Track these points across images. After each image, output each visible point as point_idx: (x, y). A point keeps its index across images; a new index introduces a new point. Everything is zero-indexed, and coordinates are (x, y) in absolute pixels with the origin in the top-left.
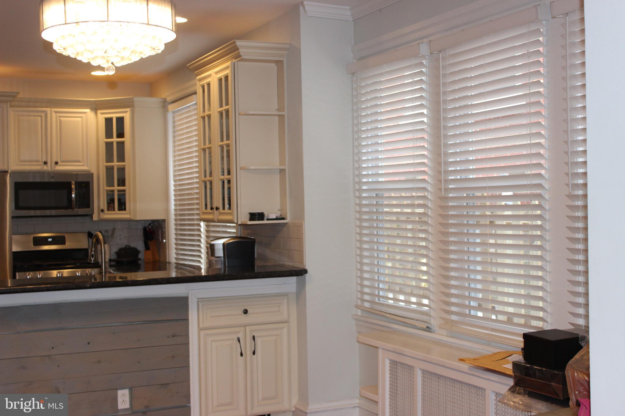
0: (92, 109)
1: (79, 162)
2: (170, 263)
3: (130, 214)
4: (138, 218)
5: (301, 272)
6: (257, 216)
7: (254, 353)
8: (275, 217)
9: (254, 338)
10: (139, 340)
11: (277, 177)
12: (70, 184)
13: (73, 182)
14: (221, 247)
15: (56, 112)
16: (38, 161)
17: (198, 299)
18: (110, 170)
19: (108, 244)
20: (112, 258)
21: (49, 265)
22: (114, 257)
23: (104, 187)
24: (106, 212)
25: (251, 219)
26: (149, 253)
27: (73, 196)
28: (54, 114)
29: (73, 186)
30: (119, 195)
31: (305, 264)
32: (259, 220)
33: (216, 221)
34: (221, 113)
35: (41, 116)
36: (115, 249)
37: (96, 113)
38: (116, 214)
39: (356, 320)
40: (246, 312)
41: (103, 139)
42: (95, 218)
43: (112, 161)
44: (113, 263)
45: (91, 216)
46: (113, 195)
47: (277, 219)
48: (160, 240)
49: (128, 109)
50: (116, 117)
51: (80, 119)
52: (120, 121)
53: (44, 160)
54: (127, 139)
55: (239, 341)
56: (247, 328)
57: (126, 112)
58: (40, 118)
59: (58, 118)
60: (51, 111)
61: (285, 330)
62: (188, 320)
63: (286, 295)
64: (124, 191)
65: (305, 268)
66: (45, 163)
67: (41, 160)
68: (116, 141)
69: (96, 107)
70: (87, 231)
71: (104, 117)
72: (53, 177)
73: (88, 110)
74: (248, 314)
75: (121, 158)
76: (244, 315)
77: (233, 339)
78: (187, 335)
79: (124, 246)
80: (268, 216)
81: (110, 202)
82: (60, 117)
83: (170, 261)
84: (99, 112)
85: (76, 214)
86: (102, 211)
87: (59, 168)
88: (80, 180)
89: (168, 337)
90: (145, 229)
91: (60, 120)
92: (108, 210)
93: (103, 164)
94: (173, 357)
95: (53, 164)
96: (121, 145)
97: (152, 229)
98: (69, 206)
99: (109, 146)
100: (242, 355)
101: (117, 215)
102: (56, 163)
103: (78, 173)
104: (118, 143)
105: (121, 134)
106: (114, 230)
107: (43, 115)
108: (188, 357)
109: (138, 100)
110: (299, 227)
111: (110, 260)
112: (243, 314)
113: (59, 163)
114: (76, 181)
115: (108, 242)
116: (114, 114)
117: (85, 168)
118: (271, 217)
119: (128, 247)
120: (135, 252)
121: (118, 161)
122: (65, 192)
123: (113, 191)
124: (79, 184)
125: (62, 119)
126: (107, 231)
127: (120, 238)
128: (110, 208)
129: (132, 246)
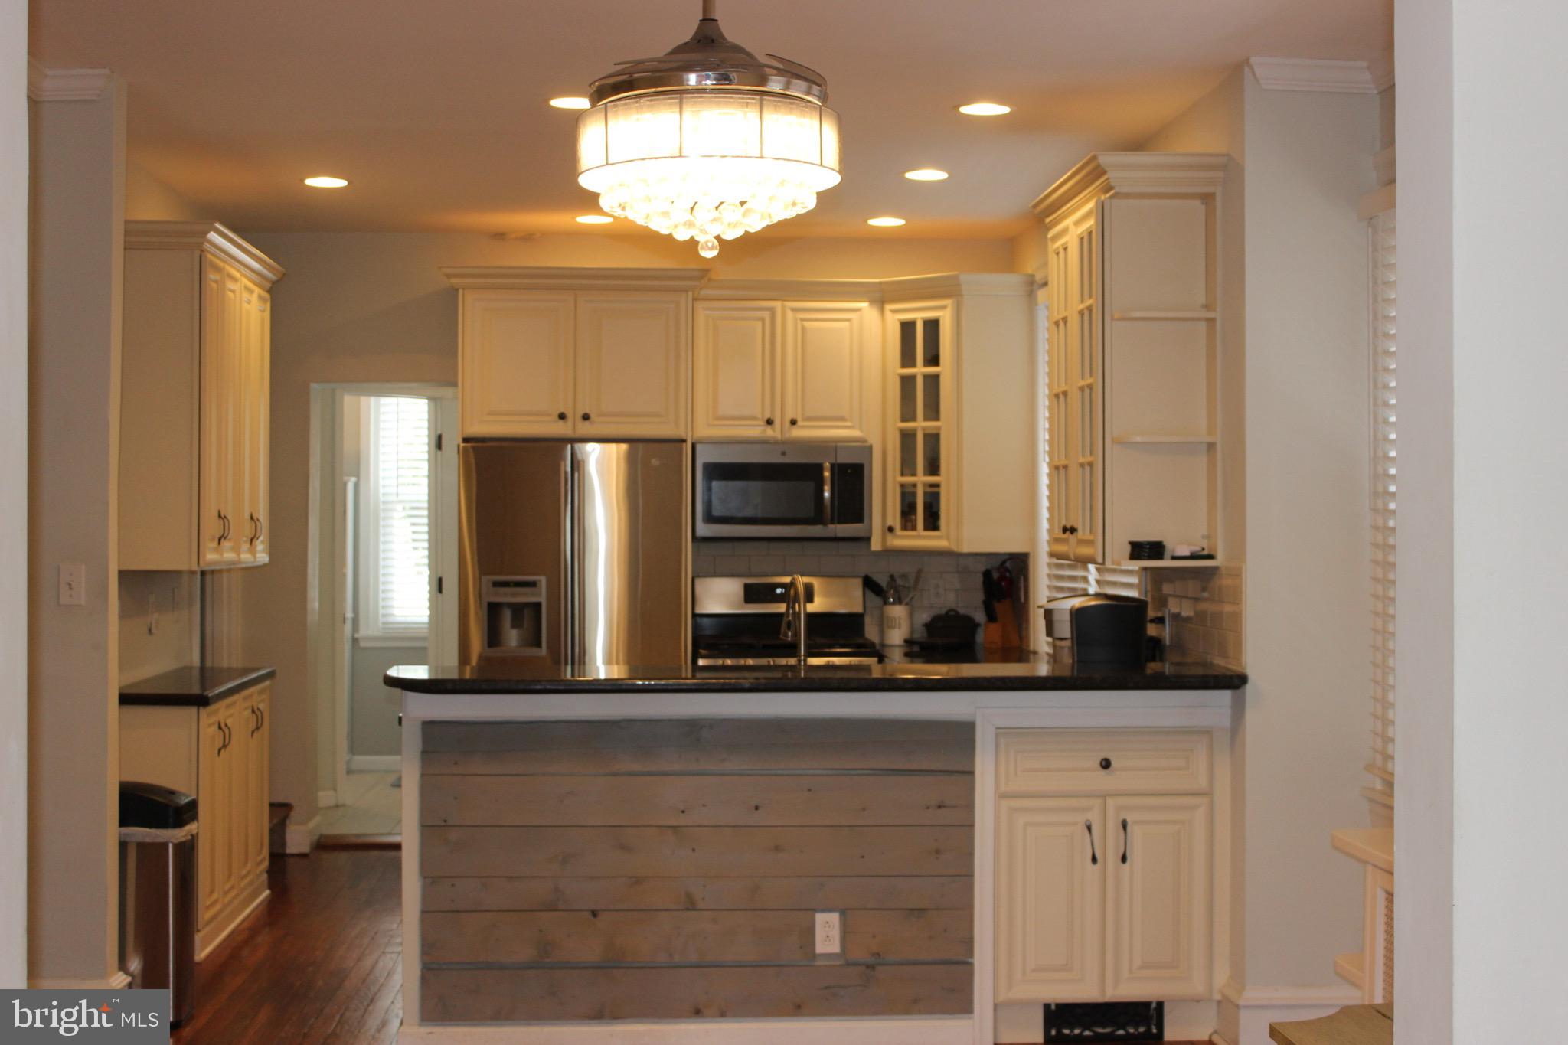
0: (872, 302)
1: (842, 419)
2: (1035, 653)
3: (948, 539)
4: (966, 549)
5: (1235, 681)
6: (1145, 548)
7: (1124, 859)
8: (1187, 553)
9: (1124, 825)
10: (864, 809)
11: (1202, 460)
12: (819, 468)
13: (827, 465)
15: (794, 310)
16: (754, 418)
17: (997, 728)
18: (907, 438)
19: (907, 604)
20: (917, 636)
21: (765, 647)
22: (920, 634)
23: (895, 477)
24: (898, 531)
25: (1134, 556)
26: (993, 626)
27: (827, 494)
28: (790, 315)
29: (827, 474)
30: (925, 494)
31: (1246, 663)
32: (1150, 558)
33: (1072, 557)
35: (763, 320)
36: (924, 617)
37: (882, 311)
38: (919, 537)
39: (1371, 800)
40: (1106, 764)
41: (897, 370)
42: (876, 545)
43: (914, 419)
44: (916, 649)
45: (867, 540)
46: (914, 494)
47: (1193, 556)
48: (1023, 600)
49: (948, 302)
50: (922, 318)
51: (847, 323)
52: (932, 326)
53: (767, 415)
54: (945, 369)
55: (1089, 828)
56: (1110, 801)
57: (944, 307)
58: (760, 323)
59: (799, 321)
60: (783, 308)
61: (1200, 815)
62: (972, 773)
63: (1207, 732)
64: (937, 485)
65: (1244, 671)
66: (769, 422)
67: (760, 416)
68: (922, 373)
69: (881, 297)
70: (863, 575)
71: (899, 320)
72: (784, 454)
73: (864, 305)
74: (1111, 768)
75: (933, 410)
76: (1103, 772)
77: (1075, 824)
78: (970, 807)
79: (943, 611)
80: (1174, 550)
81: (908, 511)
82: (802, 320)
84: (888, 307)
85: (832, 535)
86: (891, 529)
87: (797, 433)
88: (843, 459)
89: (928, 808)
90: (987, 574)
91: (804, 329)
92: (904, 528)
93: (895, 424)
94: (938, 852)
95: (787, 423)
96: (933, 382)
97: (1008, 574)
98: (818, 519)
99: (907, 382)
100: (1094, 860)
101: (920, 539)
102: (793, 422)
103: (839, 444)
104: (926, 377)
105: (933, 359)
106: (920, 572)
107: (766, 315)
108: (971, 854)
109: (969, 280)
110: (1237, 574)
111: (909, 642)
112: (1101, 769)
113: (800, 423)
114: (833, 461)
115: (907, 600)
116: (919, 313)
117: (854, 433)
118: (1180, 552)
119: (952, 613)
120: (970, 625)
121: (926, 418)
122: (810, 486)
123: (914, 485)
124: (839, 470)
125: (807, 324)
126: (904, 576)
127: (937, 593)
128: (909, 524)
129: (962, 611)
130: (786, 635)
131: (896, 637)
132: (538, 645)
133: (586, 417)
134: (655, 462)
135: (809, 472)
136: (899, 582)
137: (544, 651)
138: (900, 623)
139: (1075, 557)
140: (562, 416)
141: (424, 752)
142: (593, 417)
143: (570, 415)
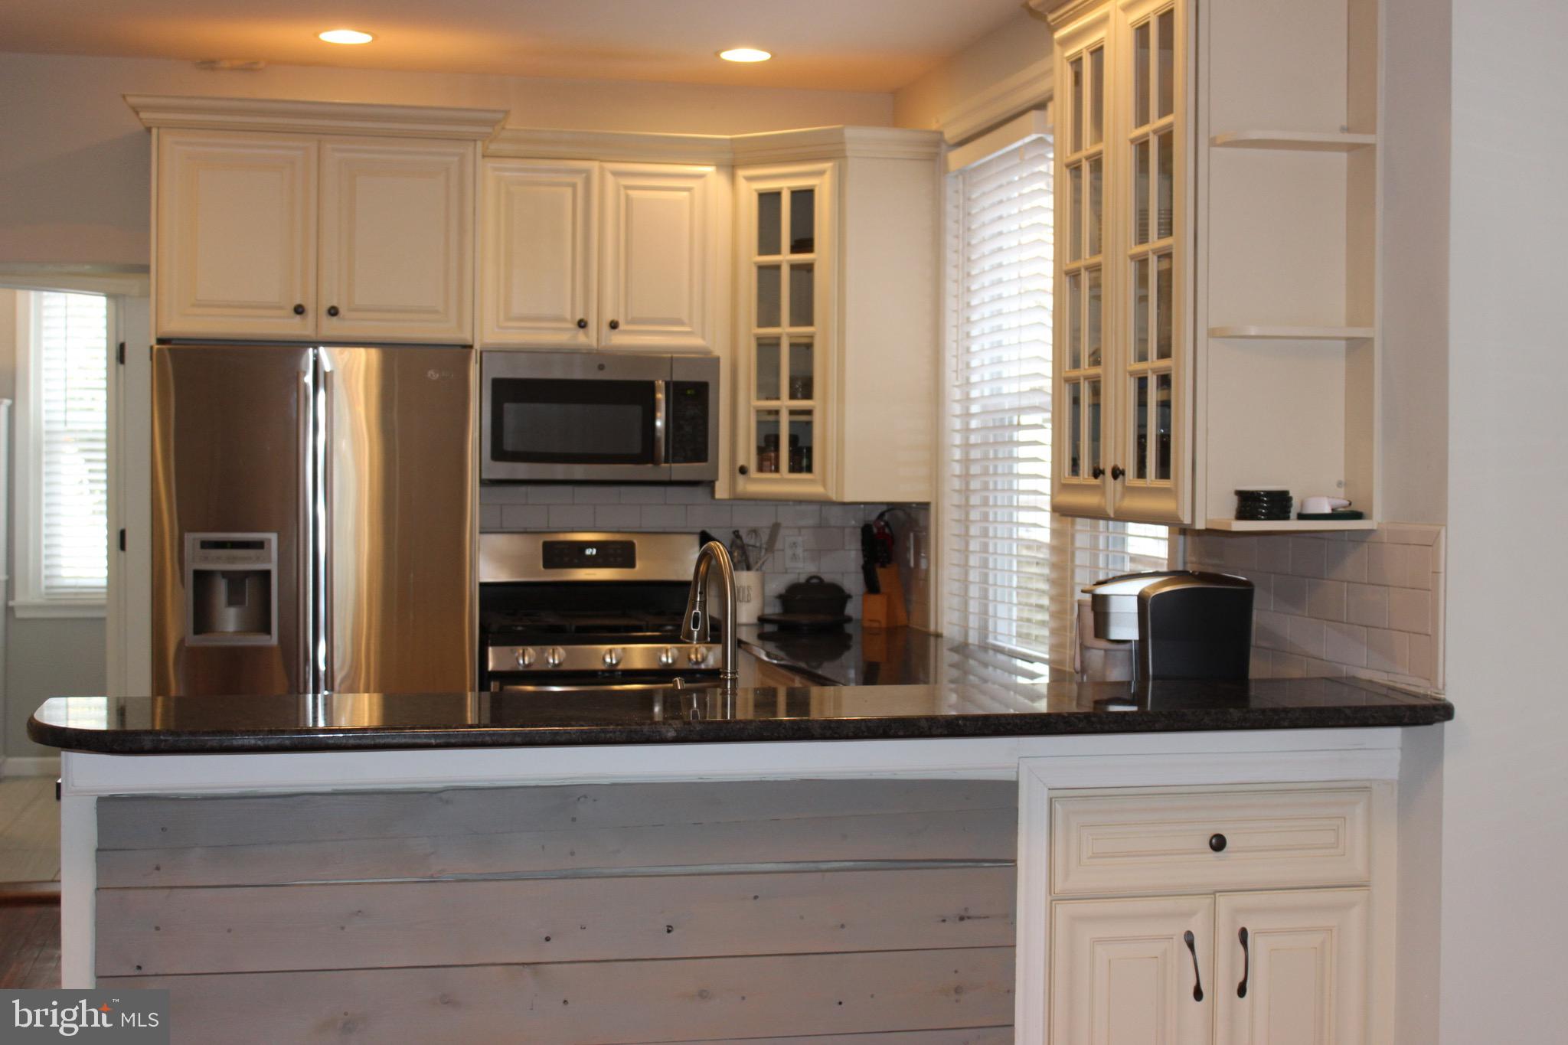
0: (719, 166)
1: (679, 322)
2: (938, 636)
3: (824, 484)
4: (848, 497)
5: (1428, 714)
6: (1263, 501)
7: (1242, 992)
8: (1327, 510)
9: (1243, 935)
10: (843, 926)
11: (1338, 367)
12: (650, 387)
13: (661, 383)
14: (1133, 606)
15: (616, 174)
16: (562, 319)
17: (1051, 789)
18: (767, 348)
19: (757, 570)
20: (769, 612)
21: (580, 629)
22: (774, 610)
23: (749, 402)
24: (753, 473)
25: (1242, 515)
26: (877, 603)
27: (659, 424)
28: (610, 180)
29: (660, 396)
30: (792, 424)
31: (1444, 685)
32: (1270, 517)
33: (1112, 515)
34: (1142, 146)
35: (574, 186)
36: (778, 585)
37: (733, 178)
38: (783, 481)
40: (1218, 843)
41: (751, 256)
42: (722, 491)
43: (776, 322)
44: (769, 628)
45: (710, 485)
46: (777, 423)
47: (1334, 516)
48: (912, 564)
49: (827, 166)
50: (789, 188)
51: (685, 194)
52: (804, 199)
53: (579, 317)
54: (821, 256)
55: (1191, 944)
56: (1222, 901)
57: (820, 173)
58: (569, 191)
59: (622, 189)
60: (602, 170)
61: (1356, 914)
62: (1015, 861)
64: (809, 412)
65: (1443, 698)
66: (582, 324)
67: (568, 316)
68: (788, 261)
69: (732, 161)
70: (699, 530)
71: (756, 190)
72: (601, 367)
73: (709, 169)
74: (1225, 850)
75: (803, 312)
76: (1213, 855)
77: (1170, 938)
78: (1009, 918)
79: (802, 579)
80: (1302, 505)
81: (768, 446)
82: (627, 187)
83: (940, 631)
84: (742, 173)
85: (665, 478)
86: (743, 470)
87: (621, 340)
88: (679, 376)
89: (944, 921)
90: (866, 529)
91: (628, 198)
92: (761, 469)
93: (750, 330)
94: (958, 990)
95: (605, 328)
96: (804, 272)
97: (887, 530)
98: (647, 454)
99: (768, 274)
100: (1198, 994)
101: (785, 484)
102: (614, 325)
103: (674, 355)
104: (794, 267)
105: (803, 243)
106: (775, 528)
107: (579, 181)
108: (1010, 992)
109: (857, 137)
111: (762, 620)
112: (1211, 850)
113: (622, 327)
114: (668, 379)
115: (756, 567)
116: (785, 181)
117: (696, 342)
118: (1312, 508)
119: (814, 581)
120: (836, 596)
121: (794, 323)
122: (636, 411)
123: (777, 412)
124: (677, 390)
125: (633, 193)
126: (754, 532)
127: (794, 555)
128: (767, 463)
129: (827, 578)
131: (747, 613)
132: (266, 629)
133: (333, 312)
134: (433, 375)
135: (639, 393)
136: (748, 540)
137: (273, 640)
138: (749, 595)
139: (1115, 513)
140: (299, 310)
141: (98, 850)
142: (342, 311)
143: (310, 307)
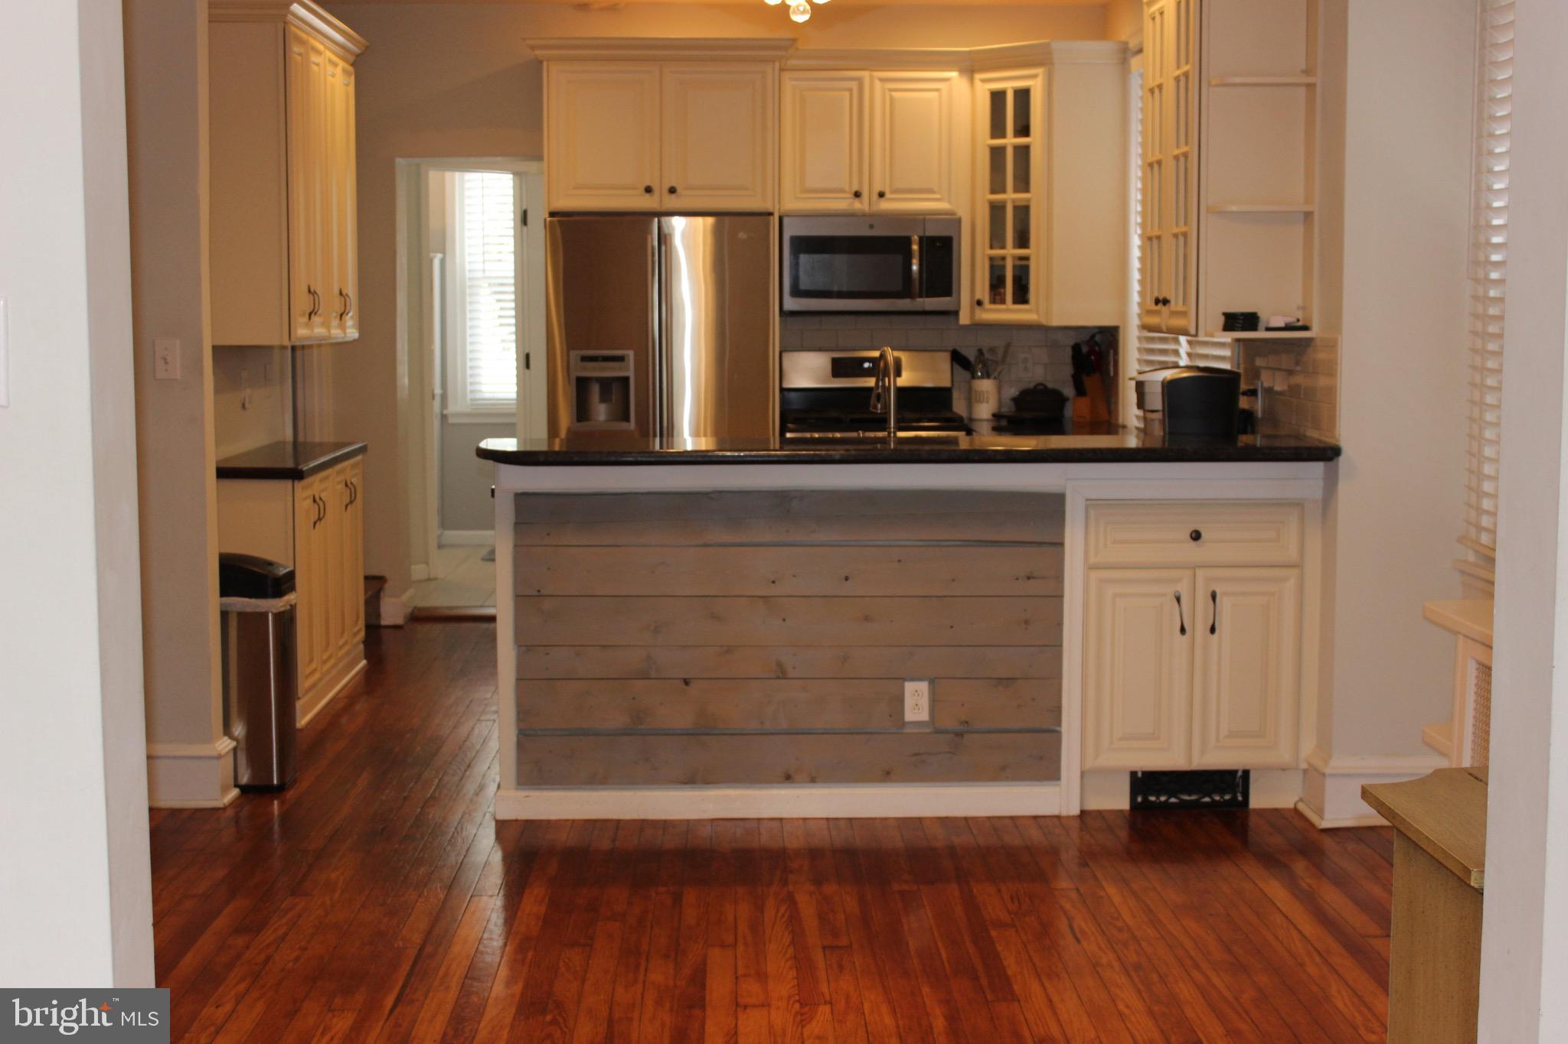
0: (961, 71)
1: (931, 191)
2: (1124, 427)
3: (1037, 312)
4: (1056, 321)
5: (1328, 453)
6: (1239, 319)
7: (1213, 630)
8: (1282, 325)
9: (1214, 596)
11: (1300, 229)
12: (908, 241)
13: (915, 238)
14: (1159, 389)
15: (882, 80)
16: (842, 191)
17: (1087, 500)
18: (997, 211)
19: (995, 378)
20: (1005, 410)
21: (852, 421)
22: (1008, 409)
23: (983, 250)
24: (987, 305)
25: (1227, 329)
26: (1085, 402)
27: (915, 268)
28: (878, 84)
29: (915, 247)
30: (1015, 267)
31: (1339, 435)
32: (1244, 329)
33: (1164, 329)
34: (1178, 79)
35: (850, 91)
36: (1012, 392)
37: (972, 80)
38: (1008, 311)
39: (1463, 572)
40: (1196, 536)
41: (986, 141)
42: (964, 319)
43: (1003, 191)
44: (1004, 422)
45: (956, 313)
46: (1003, 267)
47: (1288, 328)
48: (1112, 374)
49: (1039, 71)
50: (1012, 88)
51: (934, 94)
52: (1023, 96)
53: (855, 188)
54: (1035, 140)
55: (1178, 599)
56: (1200, 573)
57: (1035, 77)
58: (847, 94)
59: (887, 92)
60: (871, 78)
61: (1291, 585)
62: (1062, 544)
63: (1299, 505)
64: (1026, 258)
65: (1337, 443)
66: (857, 195)
67: (847, 189)
68: (1012, 144)
69: (971, 66)
70: (951, 349)
71: (989, 90)
72: (871, 227)
73: (954, 74)
74: (1201, 540)
75: (1023, 181)
76: (1193, 544)
77: (1164, 595)
78: (1059, 578)
79: (1032, 386)
80: (1268, 322)
81: (997, 284)
82: (891, 90)
83: (1125, 423)
84: (978, 77)
85: (919, 308)
86: (979, 303)
87: (885, 205)
88: (931, 232)
89: (1017, 579)
90: (1076, 348)
91: (892, 99)
92: (993, 301)
93: (985, 196)
94: (1026, 622)
95: (875, 196)
96: (1023, 153)
97: (1097, 348)
98: (906, 292)
99: (997, 154)
100: (1183, 630)
101: (1009, 313)
102: (881, 195)
103: (927, 217)
104: (1016, 148)
105: (1024, 130)
106: (1008, 346)
107: (854, 86)
108: (1060, 624)
109: (1061, 48)
110: (1332, 345)
111: (996, 416)
112: (1192, 541)
113: (888, 195)
114: (921, 234)
115: (996, 374)
116: (1009, 82)
117: (943, 206)
118: (1274, 323)
119: (1041, 387)
120: (1059, 400)
121: (1016, 191)
122: (899, 259)
123: (1003, 258)
124: (928, 243)
125: (895, 94)
126: (992, 350)
127: (1026, 367)
128: (998, 298)
129: (1050, 385)
130: (875, 407)
131: (984, 411)
132: (627, 419)
133: (672, 191)
134: (742, 235)
135: (898, 245)
136: (987, 355)
137: (632, 425)
138: (988, 398)
139: (1167, 329)
140: (648, 190)
141: (516, 524)
142: (679, 190)
143: (656, 188)
